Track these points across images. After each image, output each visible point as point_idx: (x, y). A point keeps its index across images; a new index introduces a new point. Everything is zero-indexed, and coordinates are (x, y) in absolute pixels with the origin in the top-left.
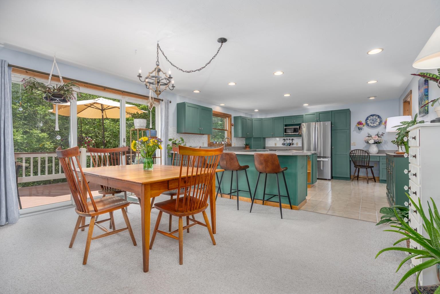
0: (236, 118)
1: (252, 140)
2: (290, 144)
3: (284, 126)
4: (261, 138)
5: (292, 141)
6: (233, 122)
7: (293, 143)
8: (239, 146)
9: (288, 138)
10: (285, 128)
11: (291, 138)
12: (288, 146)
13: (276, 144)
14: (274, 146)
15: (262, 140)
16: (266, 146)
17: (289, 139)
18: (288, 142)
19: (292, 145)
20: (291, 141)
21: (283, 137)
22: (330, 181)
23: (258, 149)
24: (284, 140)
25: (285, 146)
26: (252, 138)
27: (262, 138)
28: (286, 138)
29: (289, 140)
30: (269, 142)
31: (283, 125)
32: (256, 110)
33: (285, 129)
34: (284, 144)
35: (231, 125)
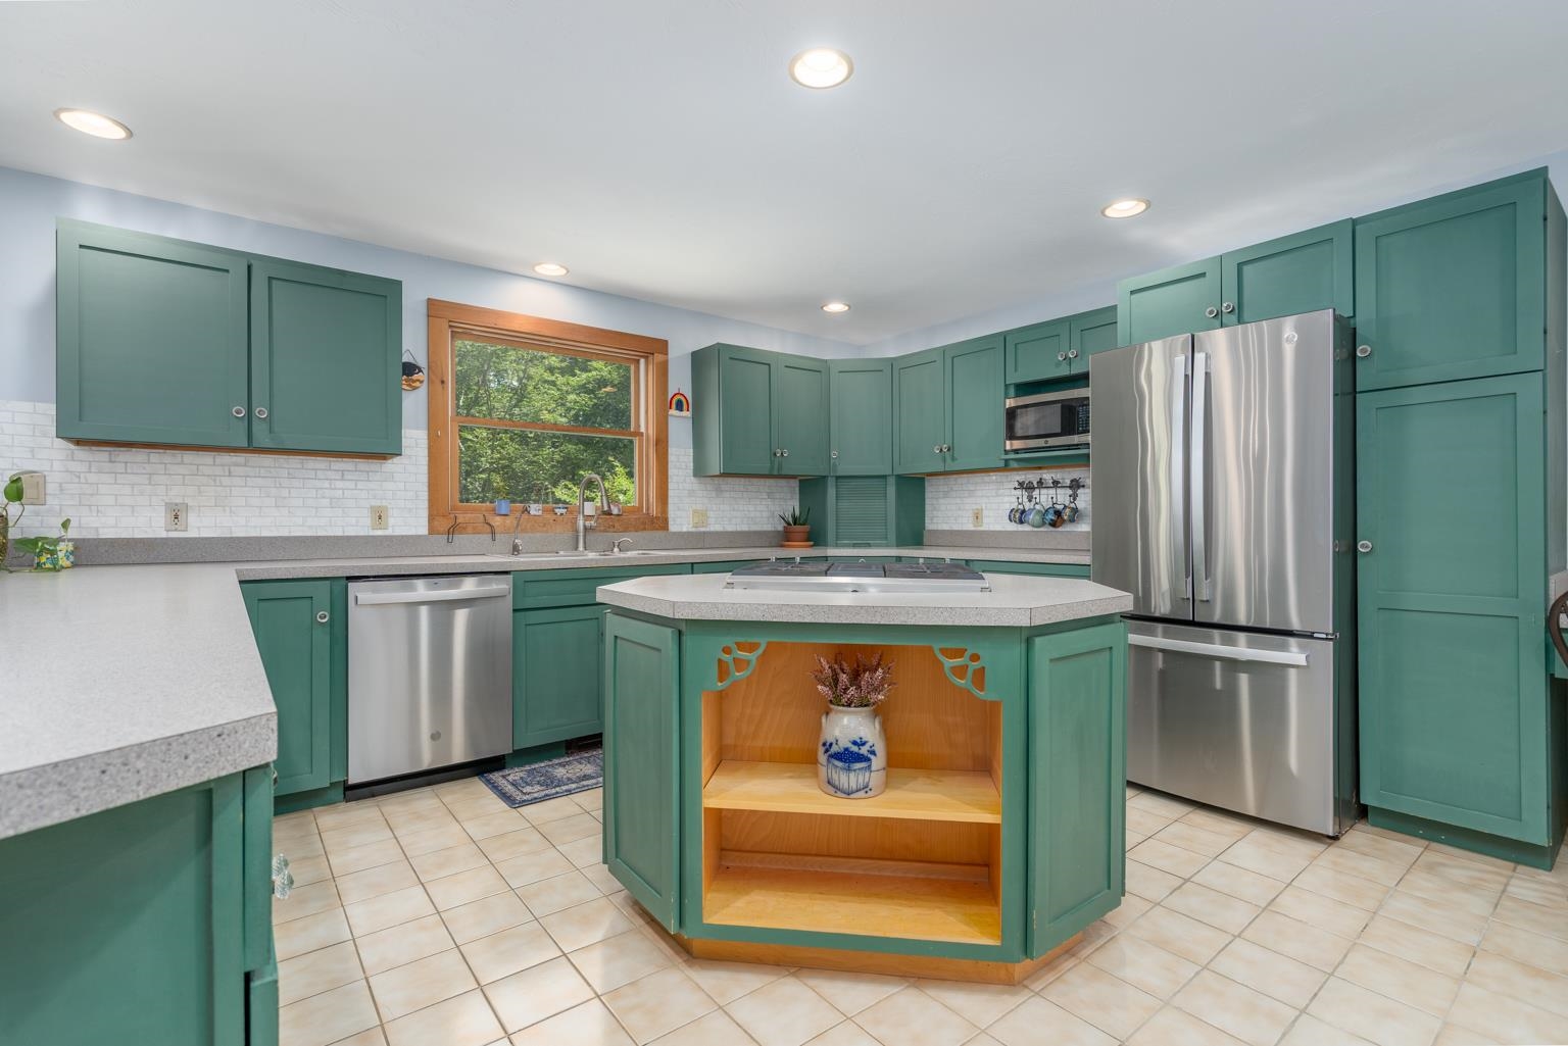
0: (699, 359)
1: (831, 492)
2: (1058, 513)
4: (884, 477)
5: (1074, 497)
6: (680, 381)
7: (1075, 510)
8: (745, 528)
9: (1048, 476)
11: (1066, 476)
12: (1052, 529)
13: (977, 517)
14: (970, 527)
15: (891, 491)
16: (930, 525)
17: (1056, 484)
18: (1045, 498)
19: (1072, 520)
20: (1062, 497)
21: (1006, 467)
23: (869, 545)
24: (1023, 486)
25: (1026, 528)
26: (831, 482)
27: (892, 481)
28: (1032, 477)
29: (1052, 492)
30: (942, 501)
31: (1006, 385)
32: (836, 307)
33: (1011, 414)
34: (1019, 516)
35: (668, 402)
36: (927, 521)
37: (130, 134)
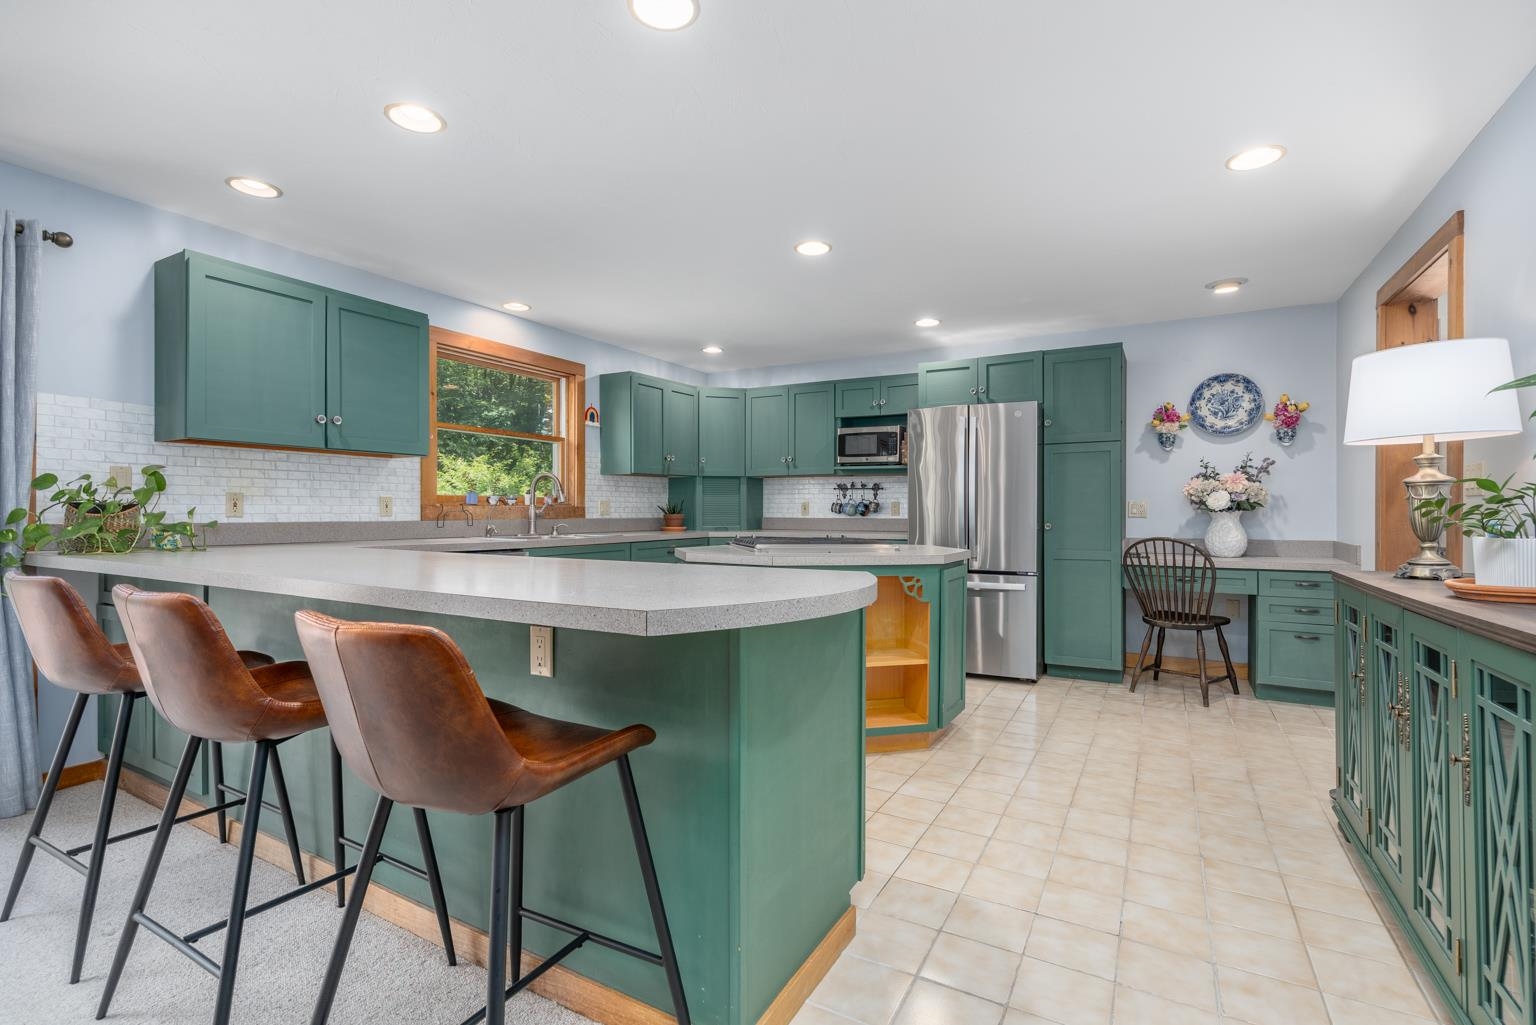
0: (607, 382)
1: (699, 488)
2: (866, 507)
3: (839, 422)
4: (739, 478)
5: (875, 495)
6: (593, 400)
7: (877, 505)
8: (634, 516)
9: (858, 480)
10: (839, 432)
11: (871, 481)
12: (860, 517)
13: (805, 508)
14: (800, 516)
15: (744, 488)
16: (766, 514)
17: (864, 486)
18: (857, 496)
19: (876, 511)
20: (869, 496)
21: (835, 474)
22: (1035, 688)
23: (726, 529)
24: (843, 488)
25: (842, 516)
26: (699, 481)
27: (744, 482)
28: (847, 481)
29: (861, 492)
30: (776, 496)
31: (836, 419)
32: (713, 350)
33: (842, 438)
34: (839, 508)
35: (585, 415)
36: (765, 510)
37: (280, 194)
